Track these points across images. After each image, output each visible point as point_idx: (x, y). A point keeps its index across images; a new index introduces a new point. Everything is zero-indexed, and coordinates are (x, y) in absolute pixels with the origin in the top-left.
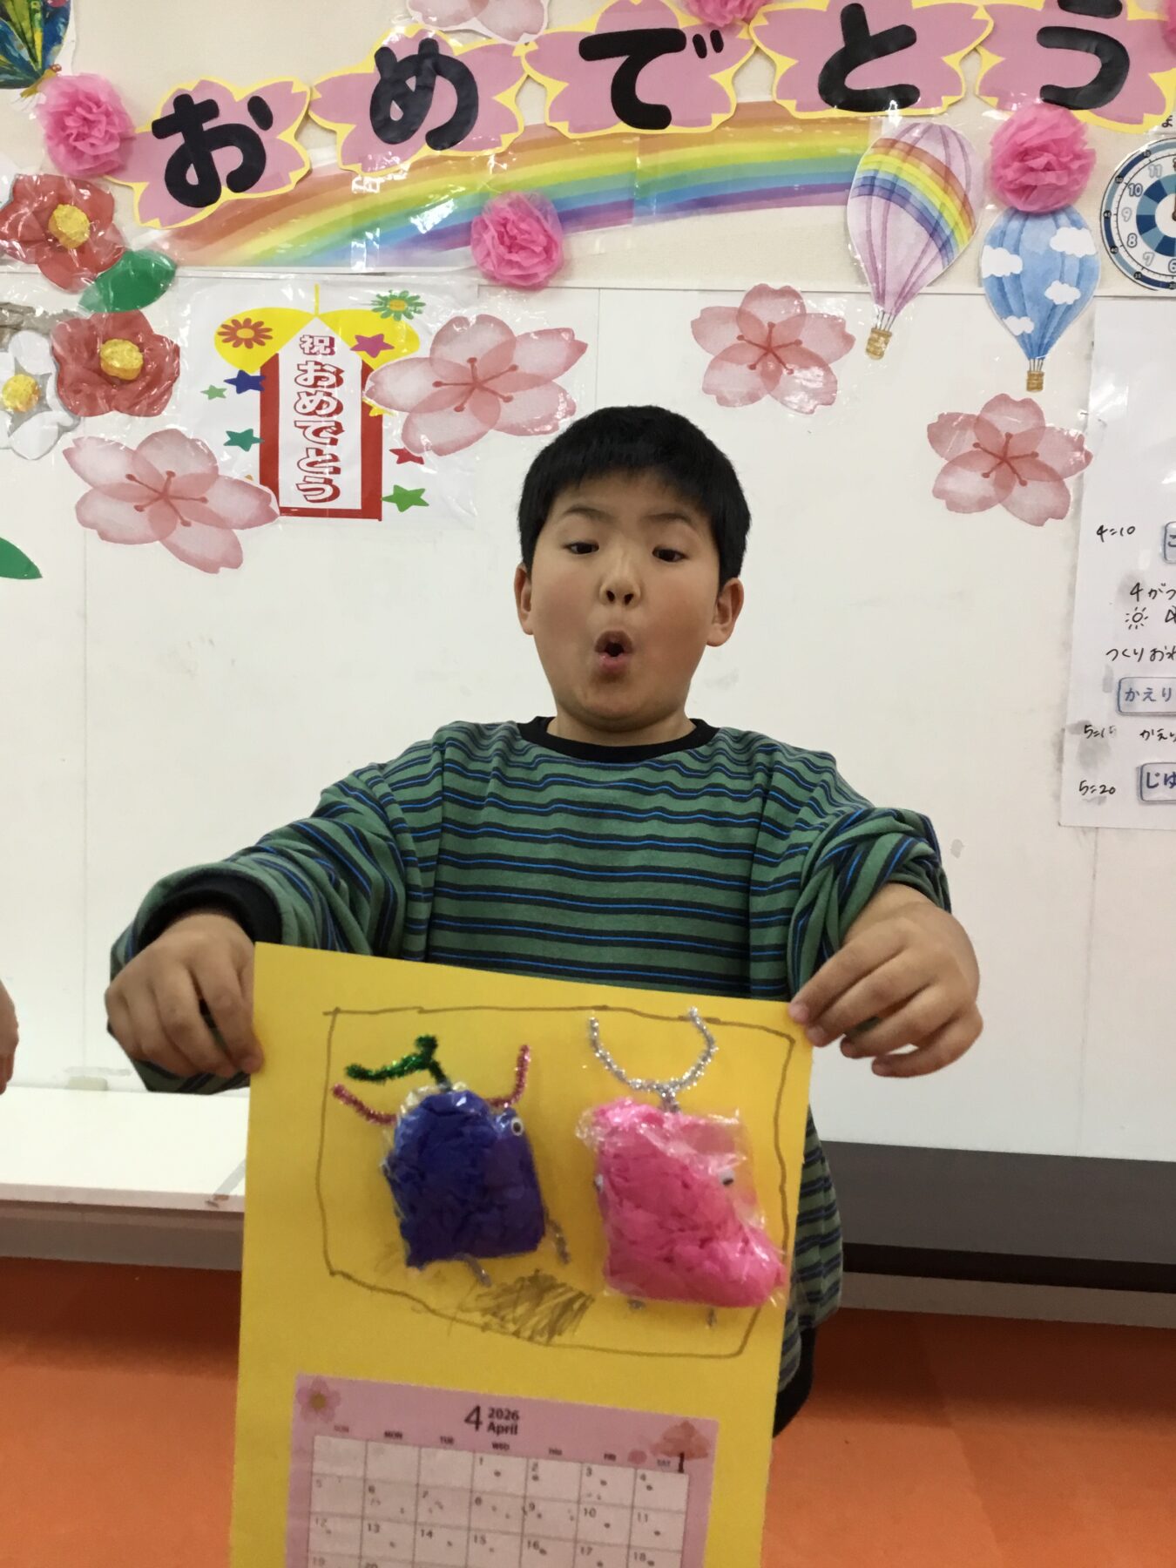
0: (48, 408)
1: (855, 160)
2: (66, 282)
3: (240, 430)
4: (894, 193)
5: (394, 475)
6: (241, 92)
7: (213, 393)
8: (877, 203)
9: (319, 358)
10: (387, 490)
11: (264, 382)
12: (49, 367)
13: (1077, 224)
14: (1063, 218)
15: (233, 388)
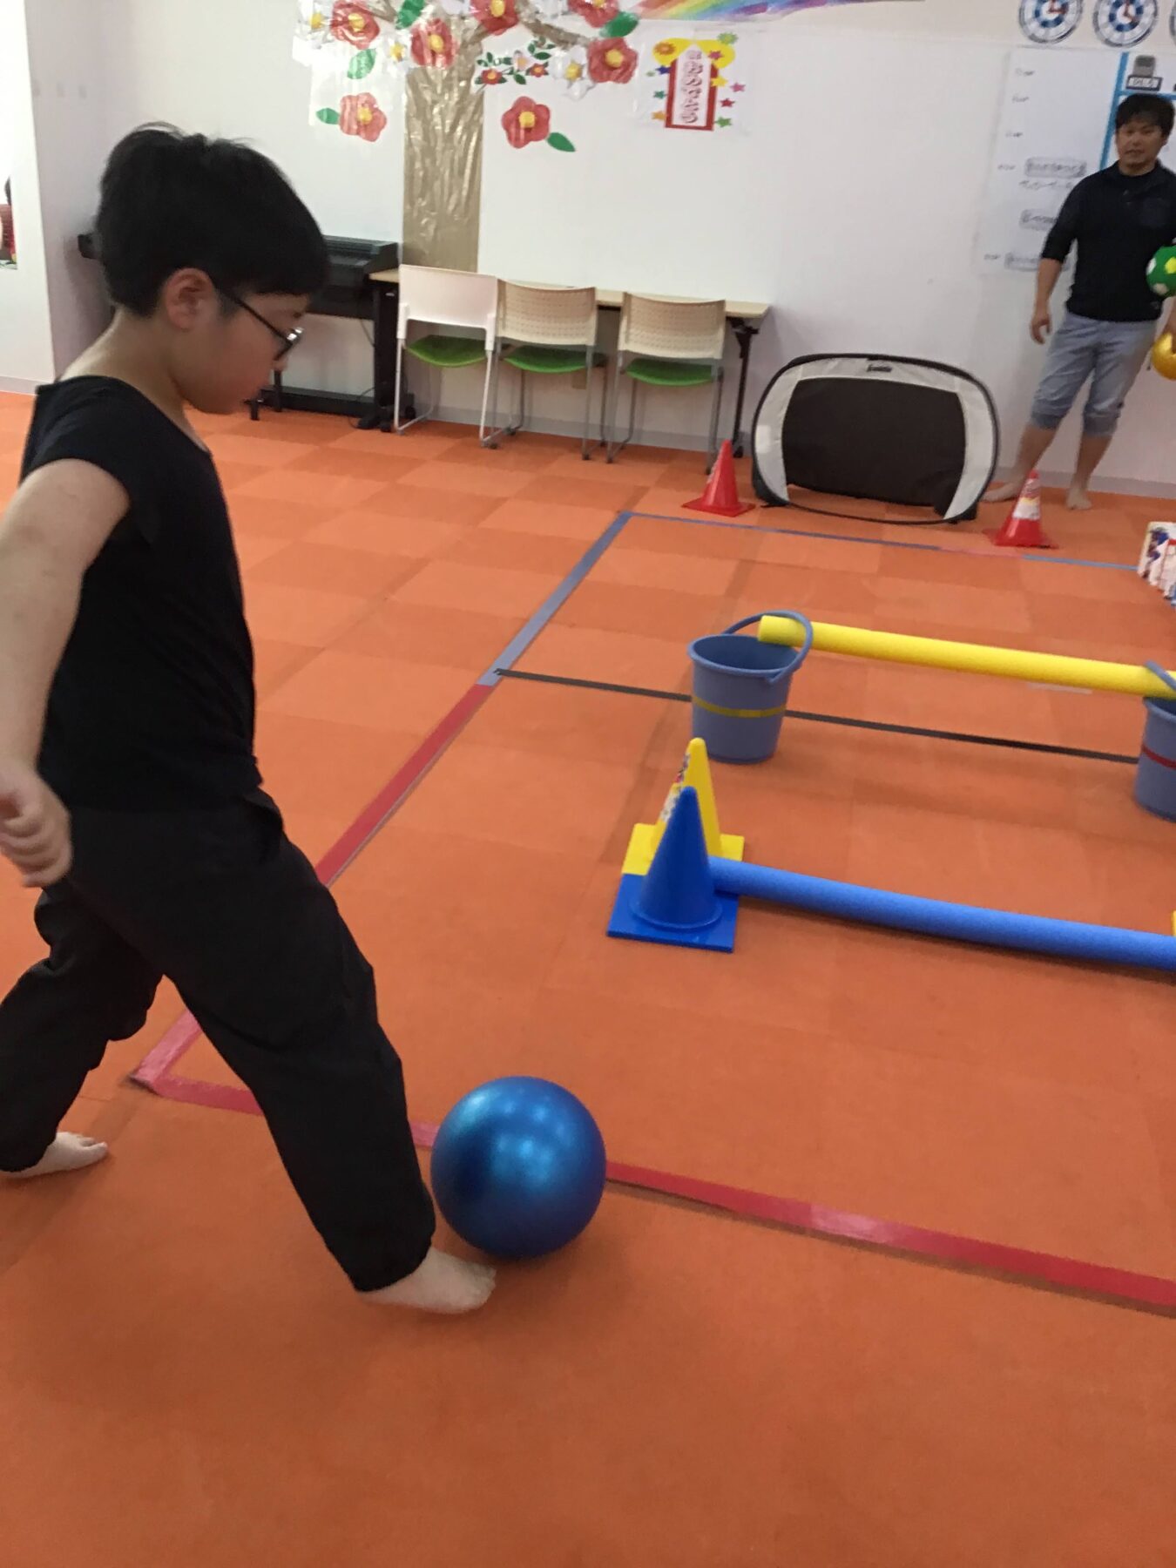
0: (582, 79)
2: (595, 23)
3: (659, 90)
5: (720, 112)
7: (650, 74)
9: (695, 60)
10: (716, 118)
11: (670, 71)
12: (584, 61)
15: (658, 73)
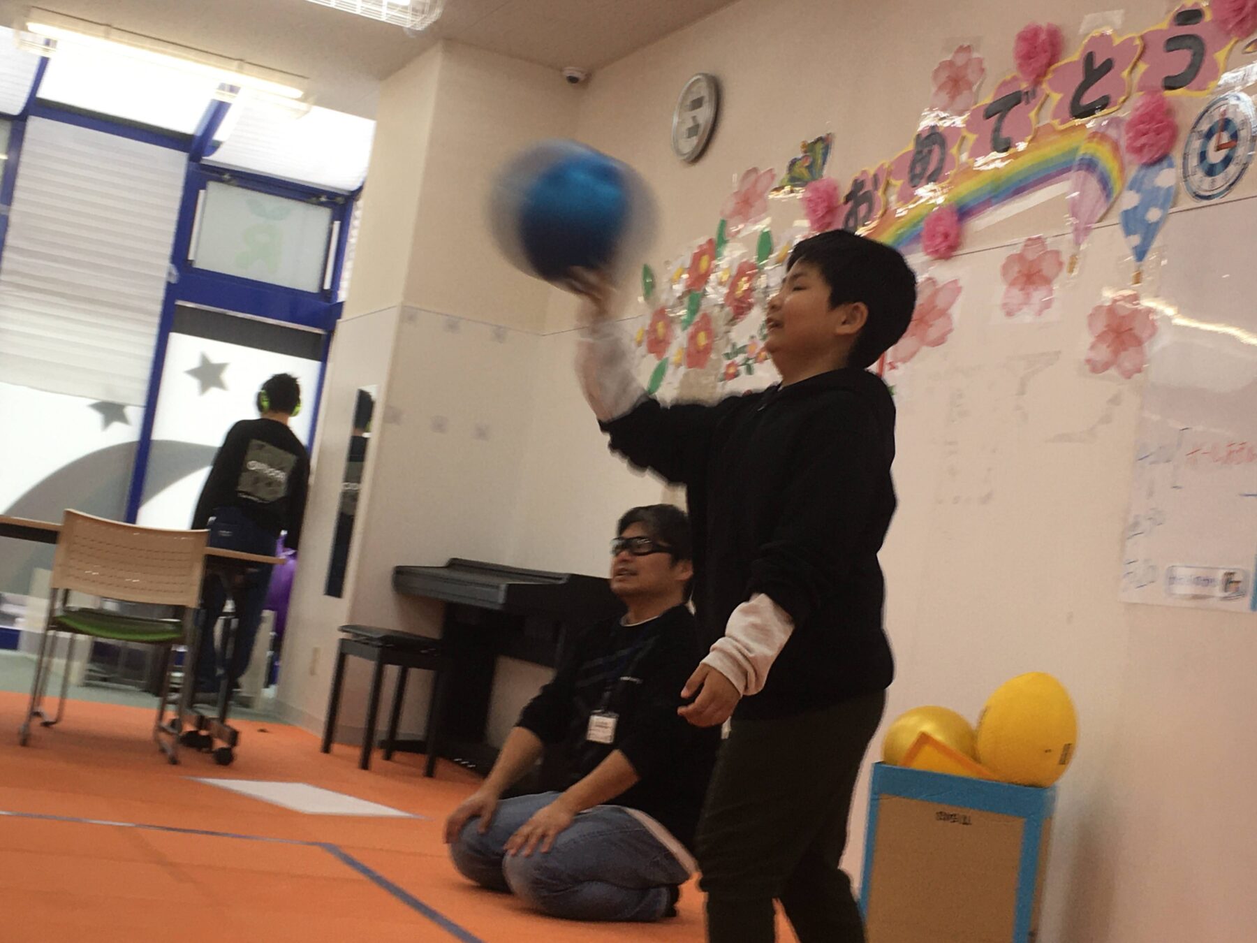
1: (1076, 149)
4: (1090, 165)
6: (872, 172)
8: (1082, 173)
13: (1171, 166)
14: (1165, 163)
